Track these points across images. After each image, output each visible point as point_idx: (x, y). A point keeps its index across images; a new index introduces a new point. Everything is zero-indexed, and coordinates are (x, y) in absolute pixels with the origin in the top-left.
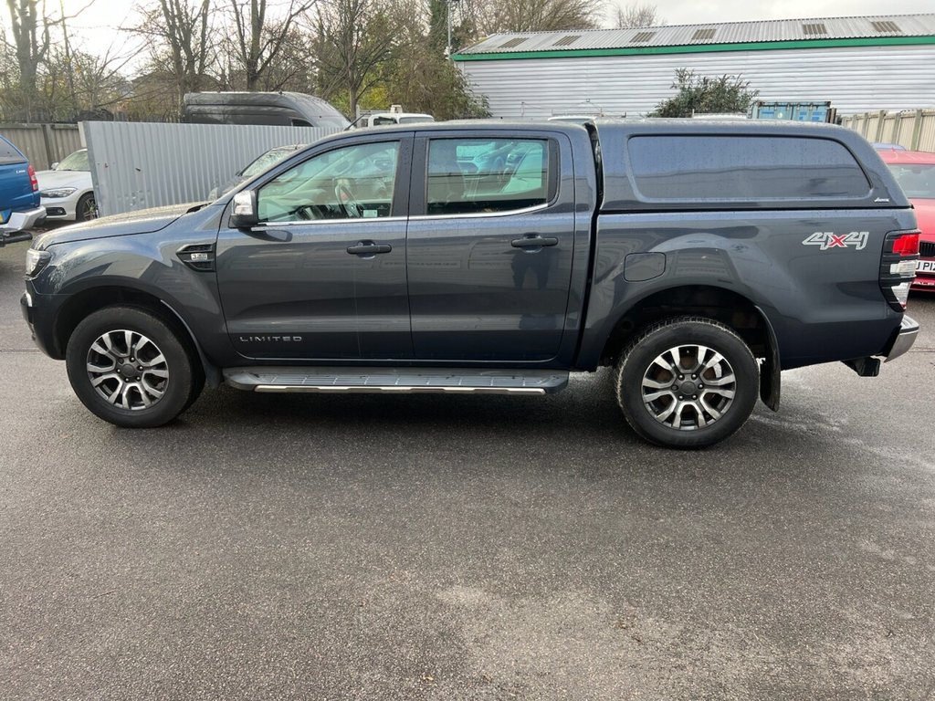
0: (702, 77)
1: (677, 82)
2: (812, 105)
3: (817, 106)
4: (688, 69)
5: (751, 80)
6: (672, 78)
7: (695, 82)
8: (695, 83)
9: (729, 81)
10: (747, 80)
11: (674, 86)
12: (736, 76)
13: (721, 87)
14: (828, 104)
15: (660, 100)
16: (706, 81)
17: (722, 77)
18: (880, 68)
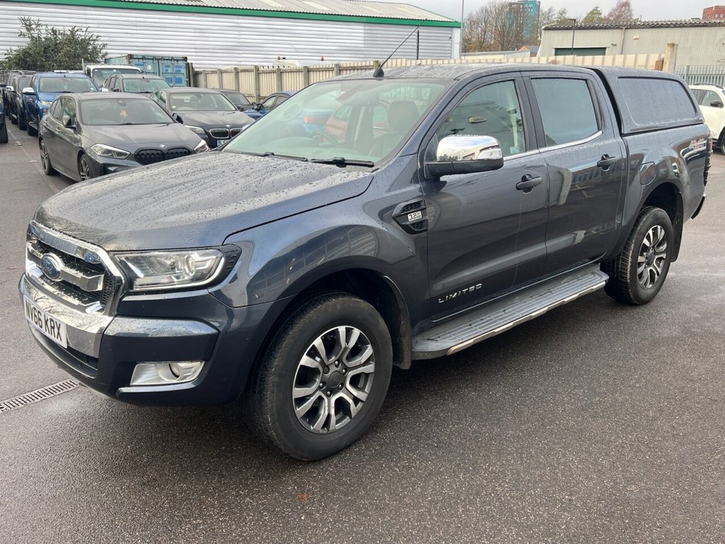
0: (49, 27)
1: (24, 31)
2: (172, 59)
3: (177, 60)
4: (33, 18)
5: (100, 34)
6: (19, 26)
7: (44, 32)
8: (44, 34)
9: (78, 33)
10: (96, 34)
11: (21, 34)
12: (84, 29)
13: (72, 39)
14: (185, 59)
15: (8, 48)
16: (54, 32)
17: (70, 28)
18: (197, 31)
